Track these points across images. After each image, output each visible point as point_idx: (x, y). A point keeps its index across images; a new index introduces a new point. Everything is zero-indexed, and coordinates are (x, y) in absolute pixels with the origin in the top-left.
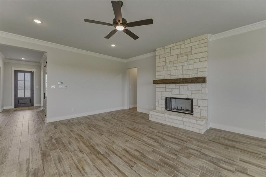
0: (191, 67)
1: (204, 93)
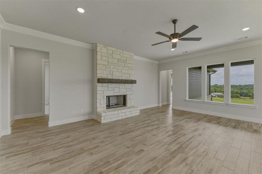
0: (126, 72)
1: (132, 90)
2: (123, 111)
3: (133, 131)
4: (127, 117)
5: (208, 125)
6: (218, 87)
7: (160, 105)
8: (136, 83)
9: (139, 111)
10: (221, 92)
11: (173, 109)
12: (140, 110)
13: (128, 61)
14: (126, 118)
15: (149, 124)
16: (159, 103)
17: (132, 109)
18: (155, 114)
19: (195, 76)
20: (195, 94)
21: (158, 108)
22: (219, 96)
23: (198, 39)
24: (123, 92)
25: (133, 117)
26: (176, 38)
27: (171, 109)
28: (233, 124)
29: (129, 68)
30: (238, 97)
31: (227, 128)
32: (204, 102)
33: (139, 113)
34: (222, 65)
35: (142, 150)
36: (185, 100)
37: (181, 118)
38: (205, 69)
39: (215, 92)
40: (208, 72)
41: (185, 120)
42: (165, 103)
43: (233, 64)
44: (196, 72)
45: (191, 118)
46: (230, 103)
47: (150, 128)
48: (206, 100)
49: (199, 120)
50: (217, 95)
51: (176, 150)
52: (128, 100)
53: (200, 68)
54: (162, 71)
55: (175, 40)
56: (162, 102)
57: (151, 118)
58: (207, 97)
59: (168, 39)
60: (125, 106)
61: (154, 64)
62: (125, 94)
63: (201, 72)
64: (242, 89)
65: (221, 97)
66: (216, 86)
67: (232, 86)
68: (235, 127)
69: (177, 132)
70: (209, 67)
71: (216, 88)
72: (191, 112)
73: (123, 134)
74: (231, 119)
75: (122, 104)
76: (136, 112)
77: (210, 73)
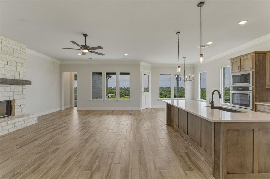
1: (24, 93)
2: (10, 122)
3: (37, 139)
4: (18, 128)
5: (107, 117)
6: (112, 89)
7: (63, 109)
8: (31, 85)
9: (37, 119)
10: (113, 93)
11: (78, 111)
12: (38, 117)
13: (16, 55)
14: (16, 131)
15: (56, 128)
16: (61, 107)
17: (25, 118)
18: (60, 118)
19: (96, 80)
20: (97, 95)
21: (60, 112)
22: (112, 97)
23: (102, 55)
24: (8, 96)
25: (27, 127)
26: (87, 49)
27: (76, 111)
28: (121, 113)
29: (19, 64)
30: (123, 97)
31: (118, 116)
32: (104, 101)
33: (37, 121)
34: (115, 74)
35: (58, 149)
36: (90, 101)
37: (87, 116)
38: (104, 75)
39: (110, 93)
40: (106, 77)
41: (91, 117)
42: (69, 106)
43: (121, 74)
44: (97, 76)
45: (95, 115)
46: (119, 100)
47: (59, 131)
48: (105, 100)
49: (101, 115)
50: (112, 96)
51: (88, 138)
52: (16, 107)
53: (101, 74)
54: (65, 72)
55: (85, 51)
56: (65, 106)
57: (55, 123)
58: (106, 97)
59: (79, 48)
60: (10, 115)
61: (55, 63)
62: (11, 99)
63: (102, 77)
64: (125, 91)
65: (114, 97)
66: (111, 88)
67: (120, 88)
68: (121, 115)
69: (86, 127)
70: (107, 74)
71: (111, 90)
72: (95, 111)
73: (22, 146)
74: (119, 111)
75: (5, 114)
76: (33, 121)
77: (108, 78)
